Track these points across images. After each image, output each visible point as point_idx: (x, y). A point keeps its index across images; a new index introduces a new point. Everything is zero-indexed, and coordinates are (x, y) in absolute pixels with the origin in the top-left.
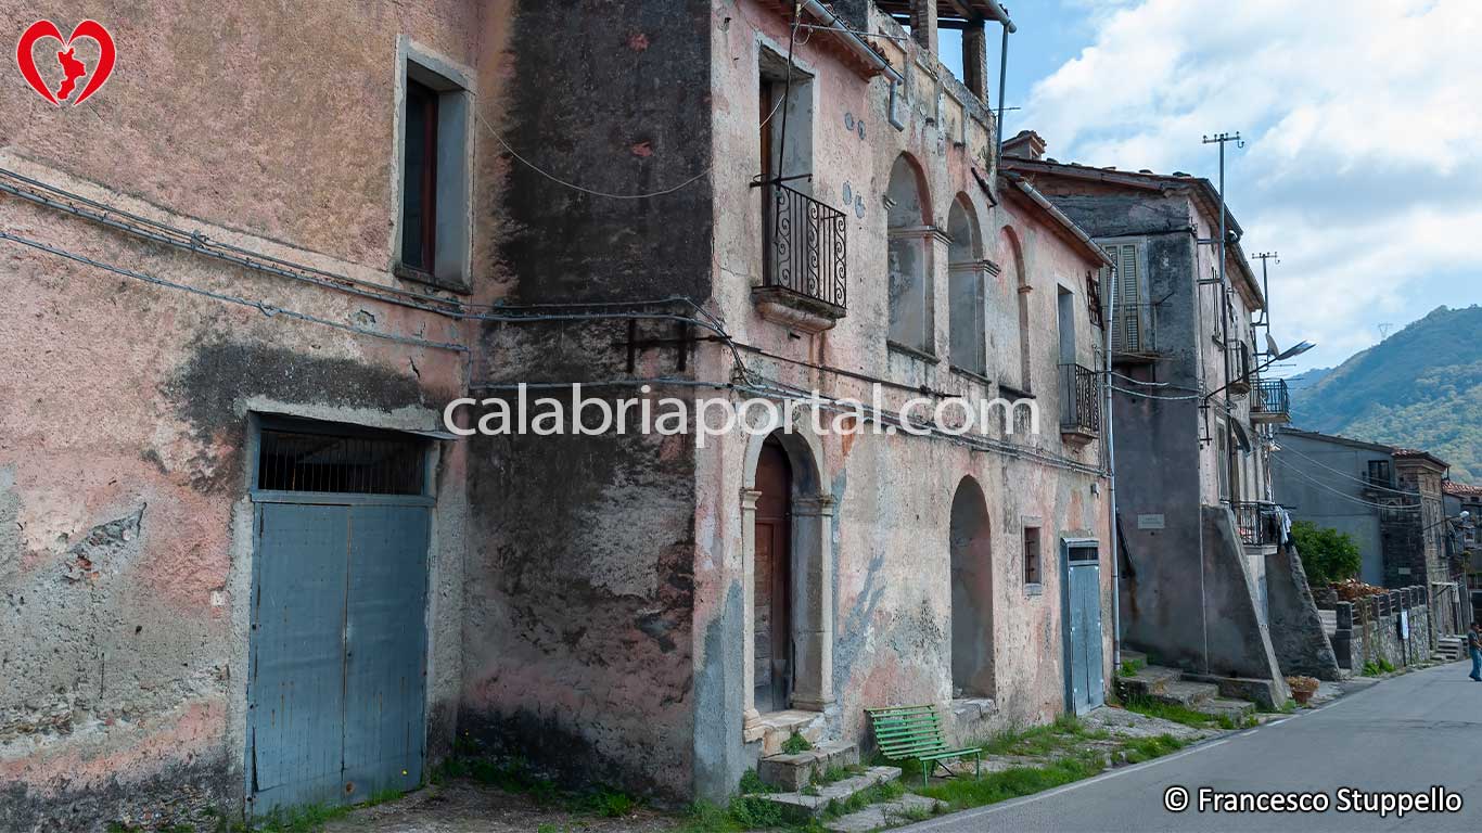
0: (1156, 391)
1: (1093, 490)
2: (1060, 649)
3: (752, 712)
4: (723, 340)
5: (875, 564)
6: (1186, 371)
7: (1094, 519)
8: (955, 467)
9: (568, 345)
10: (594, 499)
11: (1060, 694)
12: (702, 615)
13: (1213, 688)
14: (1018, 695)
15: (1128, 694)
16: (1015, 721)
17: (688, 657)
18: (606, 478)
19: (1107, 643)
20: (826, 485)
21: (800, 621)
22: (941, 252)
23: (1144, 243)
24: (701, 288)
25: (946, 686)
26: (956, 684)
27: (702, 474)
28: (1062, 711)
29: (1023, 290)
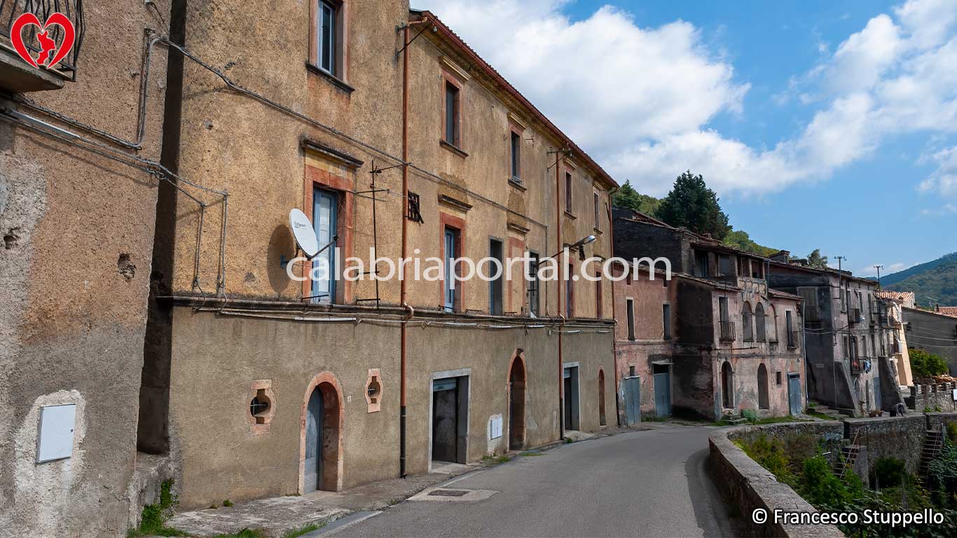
0: (820, 331)
1: (798, 360)
2: (787, 399)
3: (723, 408)
4: (716, 349)
5: (742, 383)
6: (829, 325)
7: (800, 367)
8: (758, 362)
9: (689, 349)
10: (695, 374)
11: (788, 410)
12: (715, 392)
13: (838, 411)
14: (775, 409)
15: (810, 411)
16: (774, 415)
17: (713, 399)
18: (697, 370)
19: (803, 399)
20: (733, 370)
21: (729, 393)
22: (754, 318)
23: (817, 288)
24: (712, 341)
25: (758, 406)
26: (760, 406)
27: (714, 370)
28: (788, 413)
29: (775, 317)
